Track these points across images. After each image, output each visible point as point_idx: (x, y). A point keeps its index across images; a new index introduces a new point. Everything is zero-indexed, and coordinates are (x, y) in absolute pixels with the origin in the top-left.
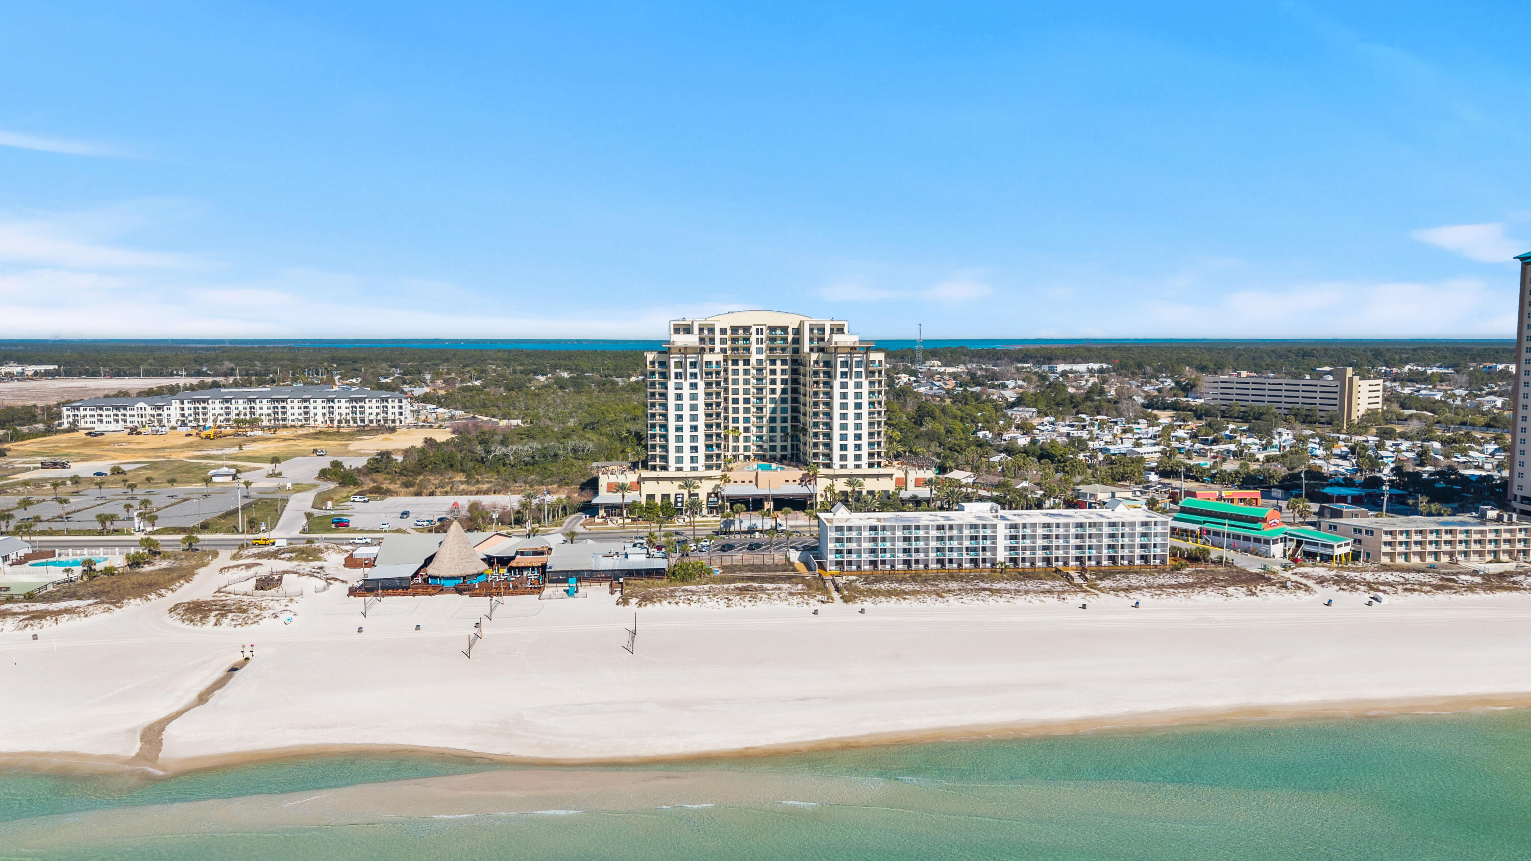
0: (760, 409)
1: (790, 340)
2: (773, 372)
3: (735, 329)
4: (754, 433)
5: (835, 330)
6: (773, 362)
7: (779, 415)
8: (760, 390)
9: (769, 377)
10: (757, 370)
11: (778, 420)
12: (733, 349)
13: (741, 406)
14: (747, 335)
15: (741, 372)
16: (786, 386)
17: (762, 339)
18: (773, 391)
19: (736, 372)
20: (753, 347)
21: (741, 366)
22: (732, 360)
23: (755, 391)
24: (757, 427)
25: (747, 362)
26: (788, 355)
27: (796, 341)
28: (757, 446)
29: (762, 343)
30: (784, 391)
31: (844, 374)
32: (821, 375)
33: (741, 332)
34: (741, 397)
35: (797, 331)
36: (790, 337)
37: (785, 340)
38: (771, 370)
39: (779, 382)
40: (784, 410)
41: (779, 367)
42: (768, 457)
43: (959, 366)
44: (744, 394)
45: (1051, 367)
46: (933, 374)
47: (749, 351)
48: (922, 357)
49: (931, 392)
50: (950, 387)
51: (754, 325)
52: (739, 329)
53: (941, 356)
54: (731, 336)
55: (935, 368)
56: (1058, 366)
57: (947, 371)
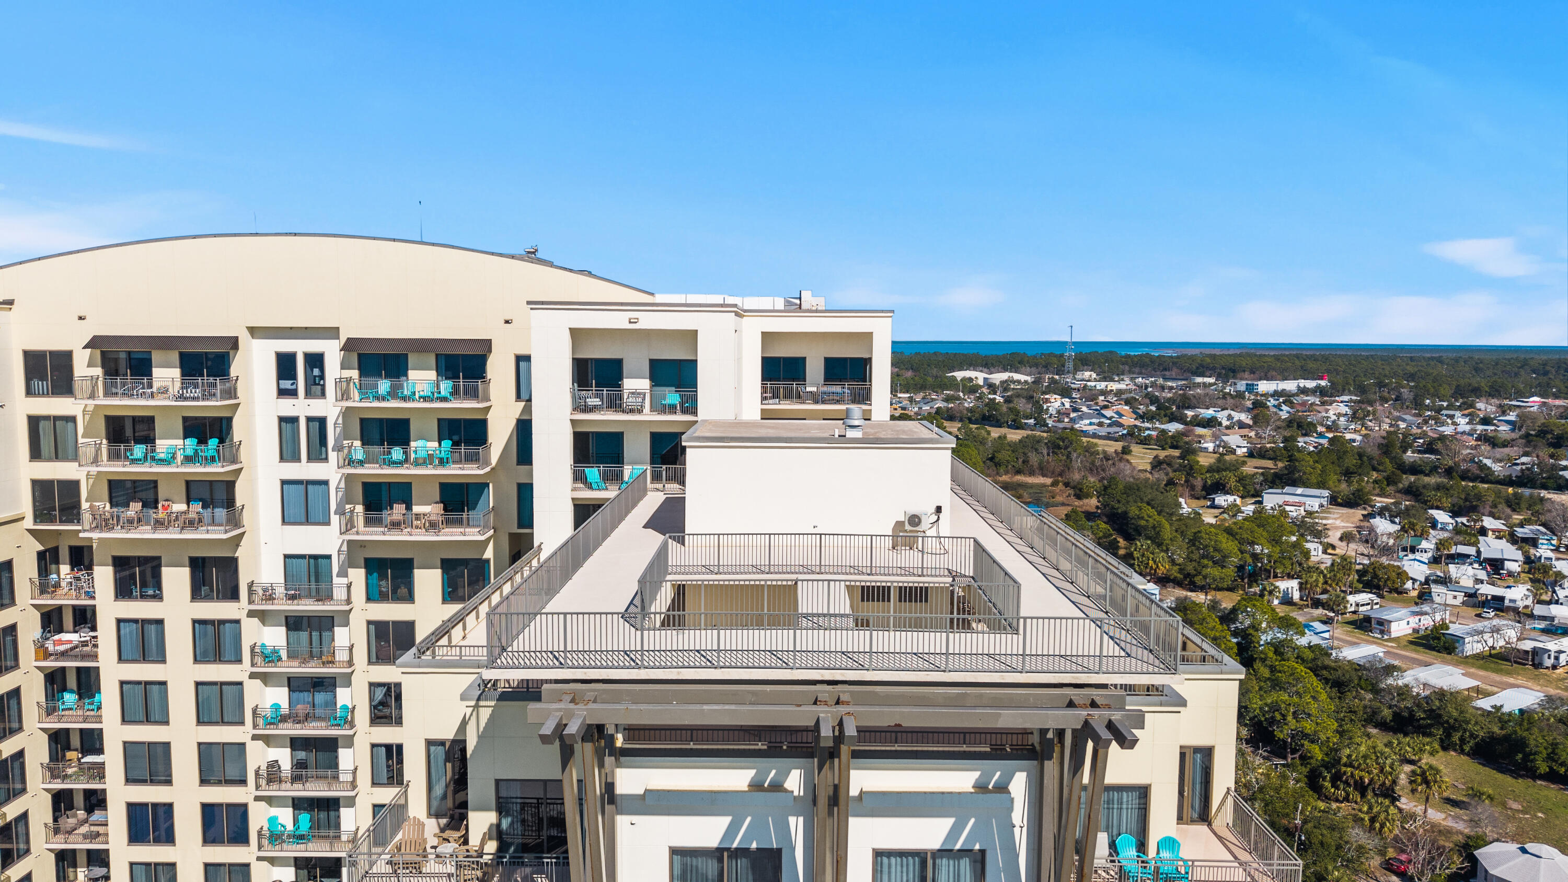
2: (394, 642)
3: (124, 361)
6: (391, 576)
8: (315, 755)
9: (367, 673)
10: (294, 623)
12: (122, 493)
13: (189, 854)
14: (212, 406)
15: (179, 641)
17: (318, 424)
19: (143, 641)
20: (261, 476)
21: (177, 605)
22: (120, 563)
23: (281, 757)
25: (214, 575)
26: (480, 537)
29: (318, 452)
33: (166, 374)
34: (187, 795)
36: (503, 414)
38: (379, 629)
41: (429, 607)
43: (1123, 380)
44: (203, 782)
45: (1250, 385)
46: (1095, 395)
47: (230, 502)
48: (1070, 365)
49: (1103, 431)
50: (1129, 420)
51: (254, 331)
52: (156, 356)
53: (1094, 363)
54: (102, 401)
55: (1093, 384)
56: (1259, 383)
57: (1109, 388)
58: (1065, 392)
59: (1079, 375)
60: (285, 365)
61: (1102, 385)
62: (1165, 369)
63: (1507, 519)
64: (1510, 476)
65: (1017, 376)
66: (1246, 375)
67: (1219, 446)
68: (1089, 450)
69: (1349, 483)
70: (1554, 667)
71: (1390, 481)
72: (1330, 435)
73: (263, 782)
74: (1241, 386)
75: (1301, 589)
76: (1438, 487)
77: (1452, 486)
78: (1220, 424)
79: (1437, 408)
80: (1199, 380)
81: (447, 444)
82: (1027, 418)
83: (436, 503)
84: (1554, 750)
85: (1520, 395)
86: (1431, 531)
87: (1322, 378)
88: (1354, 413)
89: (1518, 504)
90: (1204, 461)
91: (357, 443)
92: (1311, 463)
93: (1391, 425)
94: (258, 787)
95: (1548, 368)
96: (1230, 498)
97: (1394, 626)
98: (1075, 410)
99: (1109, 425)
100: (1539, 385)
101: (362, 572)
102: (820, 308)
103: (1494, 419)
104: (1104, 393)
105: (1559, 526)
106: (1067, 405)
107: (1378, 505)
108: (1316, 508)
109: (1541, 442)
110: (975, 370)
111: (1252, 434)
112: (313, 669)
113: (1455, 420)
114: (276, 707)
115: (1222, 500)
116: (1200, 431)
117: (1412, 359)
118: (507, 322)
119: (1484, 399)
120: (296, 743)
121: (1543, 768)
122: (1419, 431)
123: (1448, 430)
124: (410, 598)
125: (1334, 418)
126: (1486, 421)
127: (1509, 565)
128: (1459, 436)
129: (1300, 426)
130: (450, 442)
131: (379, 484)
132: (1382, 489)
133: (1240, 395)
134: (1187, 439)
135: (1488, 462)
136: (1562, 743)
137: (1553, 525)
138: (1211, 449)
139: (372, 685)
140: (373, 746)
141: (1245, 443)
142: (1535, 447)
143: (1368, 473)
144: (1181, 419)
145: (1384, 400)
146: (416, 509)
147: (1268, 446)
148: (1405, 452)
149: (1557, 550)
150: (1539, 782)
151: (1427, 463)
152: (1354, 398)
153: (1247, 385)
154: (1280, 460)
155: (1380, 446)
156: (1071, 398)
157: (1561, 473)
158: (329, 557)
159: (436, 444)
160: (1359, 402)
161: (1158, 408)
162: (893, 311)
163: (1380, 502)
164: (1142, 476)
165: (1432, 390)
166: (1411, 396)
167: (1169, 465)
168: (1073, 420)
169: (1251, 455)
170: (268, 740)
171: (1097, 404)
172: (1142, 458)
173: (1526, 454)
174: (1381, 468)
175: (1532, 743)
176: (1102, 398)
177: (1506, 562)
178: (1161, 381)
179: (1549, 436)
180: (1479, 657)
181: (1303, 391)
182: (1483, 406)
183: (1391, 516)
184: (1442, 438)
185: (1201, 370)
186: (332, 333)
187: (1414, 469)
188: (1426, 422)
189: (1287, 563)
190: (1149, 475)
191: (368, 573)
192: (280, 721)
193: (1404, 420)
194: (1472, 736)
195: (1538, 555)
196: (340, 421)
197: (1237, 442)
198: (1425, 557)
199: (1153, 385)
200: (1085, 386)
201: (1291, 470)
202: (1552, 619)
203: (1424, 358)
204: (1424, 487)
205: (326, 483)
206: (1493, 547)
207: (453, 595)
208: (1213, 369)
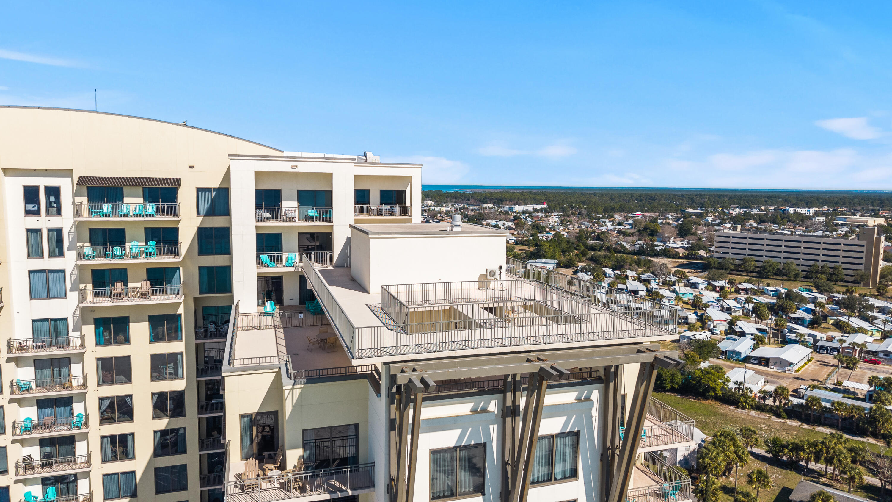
1: (187, 235)
5: (375, 198)
9: (98, 392)
10: (39, 364)
17: (56, 233)
20: (15, 267)
23: (34, 452)
26: (177, 300)
27: (212, 240)
35: (217, 201)
36: (189, 224)
37: (165, 237)
38: (104, 363)
39: (143, 407)
43: (448, 206)
45: (511, 208)
46: (435, 214)
51: (7, 172)
55: (433, 208)
56: (515, 206)
57: (441, 210)
59: (425, 203)
60: (30, 193)
61: (438, 209)
62: (468, 200)
63: (636, 270)
64: (634, 250)
66: (508, 202)
69: (565, 256)
71: (583, 254)
72: (553, 233)
73: (21, 470)
74: (506, 208)
76: (605, 257)
77: (611, 256)
79: (598, 218)
80: (485, 205)
81: (152, 244)
83: (145, 281)
84: (673, 377)
85: (632, 211)
86: (605, 278)
87: (543, 204)
88: (562, 221)
89: (640, 263)
91: (88, 244)
92: (548, 246)
93: (579, 227)
94: (17, 474)
95: (642, 198)
100: (639, 206)
101: (92, 327)
102: (377, 162)
103: (623, 223)
104: (440, 212)
105: (658, 273)
107: (580, 266)
108: (552, 269)
109: (645, 234)
111: (516, 233)
112: (57, 392)
113: (606, 224)
114: (28, 420)
117: (582, 194)
118: (191, 167)
119: (618, 214)
120: (42, 442)
121: (669, 386)
122: (592, 229)
123: (604, 229)
124: (127, 341)
125: (553, 224)
126: (620, 224)
127: (641, 293)
128: (609, 232)
129: (538, 228)
130: (154, 243)
131: (103, 270)
132: (580, 259)
133: (506, 213)
135: (624, 244)
136: (676, 374)
137: (656, 272)
139: (101, 399)
140: (102, 437)
141: (513, 238)
142: (643, 236)
143: (573, 251)
145: (574, 214)
146: (130, 285)
147: (525, 238)
148: (587, 240)
149: (658, 285)
150: (667, 393)
151: (598, 245)
152: (560, 214)
153: (509, 207)
154: (531, 246)
155: (576, 237)
157: (656, 248)
158: (66, 319)
159: (144, 244)
160: (563, 215)
162: (422, 165)
163: (581, 265)
165: (594, 209)
166: (585, 212)
169: (517, 243)
170: (22, 442)
171: (437, 218)
173: (640, 240)
174: (578, 248)
175: (664, 375)
176: (439, 215)
177: (639, 291)
178: (466, 206)
179: (648, 231)
181: (536, 210)
182: (618, 217)
183: (586, 272)
184: (603, 233)
185: (485, 200)
186: (68, 173)
187: (592, 248)
188: (594, 225)
191: (97, 328)
192: (33, 429)
193: (584, 224)
195: (652, 287)
196: (73, 230)
198: (604, 291)
199: (463, 208)
200: (430, 209)
201: (538, 250)
203: (587, 193)
204: (599, 257)
205: (63, 271)
206: (633, 284)
207: (155, 338)
208: (492, 199)
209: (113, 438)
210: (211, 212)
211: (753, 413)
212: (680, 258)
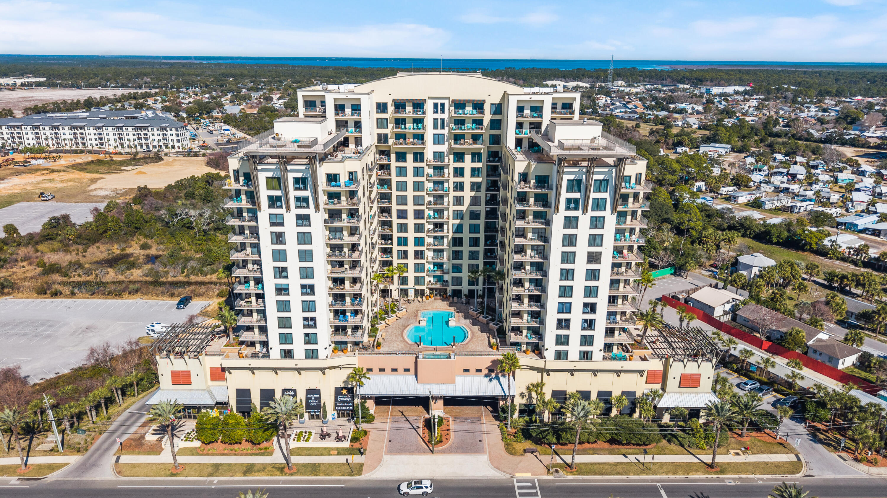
0: (439, 226)
1: (486, 122)
2: (459, 172)
3: (400, 105)
4: (430, 259)
5: (559, 106)
6: (459, 156)
7: (466, 235)
8: (439, 199)
9: (453, 179)
10: (435, 168)
11: (466, 242)
12: (398, 137)
13: (411, 221)
14: (419, 116)
15: (410, 172)
16: (479, 194)
17: (443, 120)
18: (459, 201)
19: (402, 172)
20: (430, 133)
21: (410, 163)
22: (397, 153)
23: (432, 199)
24: (435, 251)
25: (419, 156)
26: (481, 147)
27: (496, 124)
28: (434, 277)
29: (443, 127)
30: (475, 201)
31: (572, 204)
32: (532, 200)
33: (409, 108)
34: (411, 208)
35: (498, 109)
36: (487, 118)
37: (479, 122)
38: (456, 169)
39: (467, 187)
40: (474, 229)
41: (468, 164)
42: (449, 293)
43: (639, 86)
44: (414, 205)
45: (709, 89)
46: (623, 95)
47: (423, 139)
48: (611, 77)
49: (626, 116)
50: (640, 110)
51: (430, 98)
52: (407, 104)
53: (624, 76)
54: (394, 115)
55: (623, 88)
56: (714, 88)
57: (631, 91)
58: (608, 94)
59: (615, 84)
60: (436, 106)
61: (627, 90)
62: (663, 80)
63: (809, 157)
64: (820, 138)
65: (581, 84)
66: (708, 83)
67: (684, 124)
68: (619, 125)
69: (743, 141)
70: (799, 212)
71: (762, 141)
72: (742, 118)
73: (428, 205)
74: (703, 90)
75: (705, 185)
76: (783, 143)
77: (790, 143)
78: (687, 112)
79: (803, 102)
80: (681, 86)
81: (474, 125)
82: (588, 108)
83: (471, 139)
85: (852, 95)
86: (771, 162)
87: (748, 85)
88: (759, 106)
89: (817, 151)
90: (675, 131)
91: (453, 125)
92: (725, 132)
93: (776, 113)
94: (426, 206)
95: (876, 79)
96: (684, 149)
97: (740, 199)
98: (613, 104)
99: (630, 113)
101: (453, 155)
103: (830, 109)
104: (628, 94)
106: (609, 101)
107: (752, 151)
108: (723, 153)
109: (844, 121)
110: (557, 80)
111: (703, 117)
112: (440, 178)
113: (810, 109)
114: (431, 187)
115: (680, 149)
116: (676, 115)
118: (489, 95)
119: (830, 98)
120: (434, 196)
122: (788, 115)
123: (803, 115)
124: (464, 161)
125: (748, 108)
126: (825, 110)
127: (800, 177)
128: (807, 118)
129: (727, 113)
131: (458, 135)
132: (757, 144)
133: (701, 96)
134: (668, 120)
135: (814, 131)
137: (829, 160)
138: (680, 125)
139: (454, 182)
140: (453, 196)
141: (698, 122)
142: (840, 124)
143: (753, 137)
144: (667, 109)
145: (777, 98)
146: (466, 140)
147: (709, 123)
148: (775, 127)
149: (825, 171)
151: (783, 132)
152: (761, 97)
153: (707, 89)
154: (712, 130)
155: (764, 123)
156: (611, 97)
157: (846, 137)
158: (444, 152)
159: (471, 125)
160: (763, 99)
161: (656, 103)
164: (644, 138)
165: (804, 92)
166: (792, 96)
167: (658, 133)
168: (611, 110)
169: (699, 128)
170: (429, 195)
171: (624, 100)
172: (645, 130)
173: (834, 128)
174: (760, 134)
175: (773, 232)
176: (627, 97)
177: (799, 175)
178: (660, 87)
180: (769, 210)
181: (737, 93)
182: (829, 102)
183: (755, 156)
184: (798, 119)
185: (683, 80)
186: (448, 98)
187: (776, 135)
188: (794, 111)
189: (702, 175)
190: (647, 138)
192: (432, 191)
193: (783, 110)
194: (754, 231)
195: (815, 172)
196: (449, 119)
197: (693, 121)
198: (764, 173)
199: (655, 89)
200: (619, 90)
201: (715, 135)
202: (806, 196)
204: (777, 143)
205: (444, 134)
206: (796, 169)
207: (473, 161)
208: (690, 79)
209: (457, 197)
210: (495, 113)
211: (837, 262)
212: (869, 147)
